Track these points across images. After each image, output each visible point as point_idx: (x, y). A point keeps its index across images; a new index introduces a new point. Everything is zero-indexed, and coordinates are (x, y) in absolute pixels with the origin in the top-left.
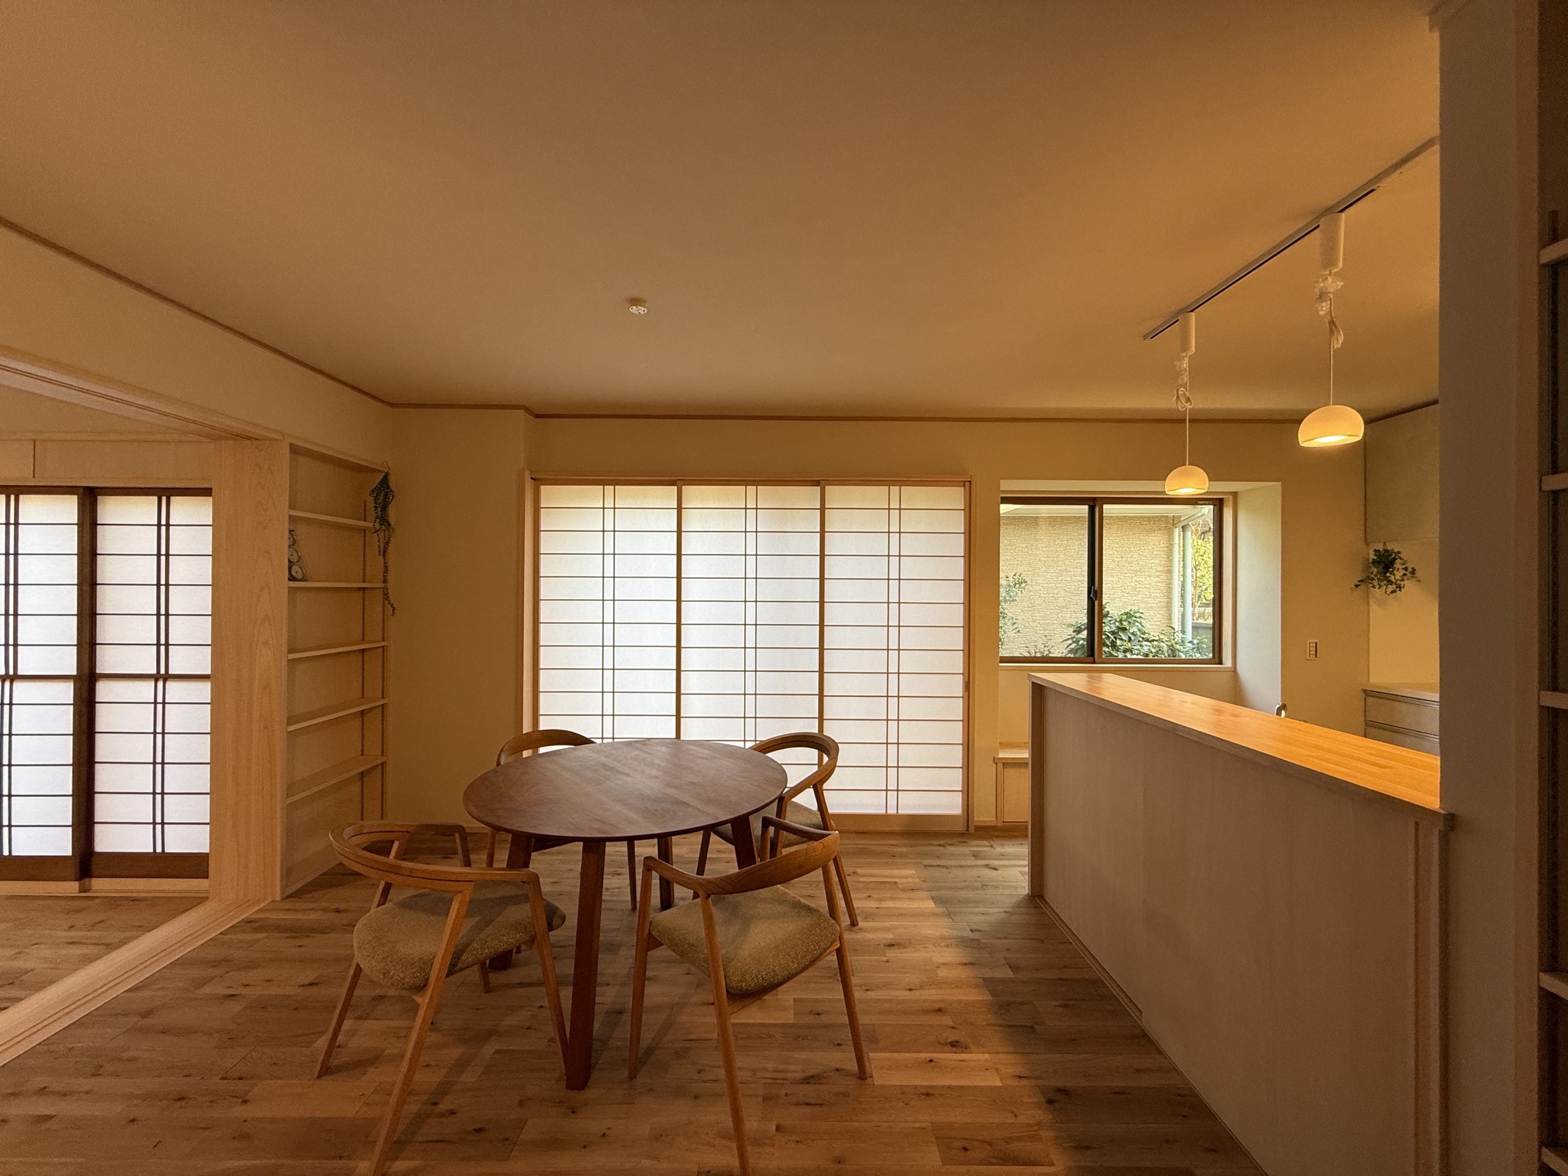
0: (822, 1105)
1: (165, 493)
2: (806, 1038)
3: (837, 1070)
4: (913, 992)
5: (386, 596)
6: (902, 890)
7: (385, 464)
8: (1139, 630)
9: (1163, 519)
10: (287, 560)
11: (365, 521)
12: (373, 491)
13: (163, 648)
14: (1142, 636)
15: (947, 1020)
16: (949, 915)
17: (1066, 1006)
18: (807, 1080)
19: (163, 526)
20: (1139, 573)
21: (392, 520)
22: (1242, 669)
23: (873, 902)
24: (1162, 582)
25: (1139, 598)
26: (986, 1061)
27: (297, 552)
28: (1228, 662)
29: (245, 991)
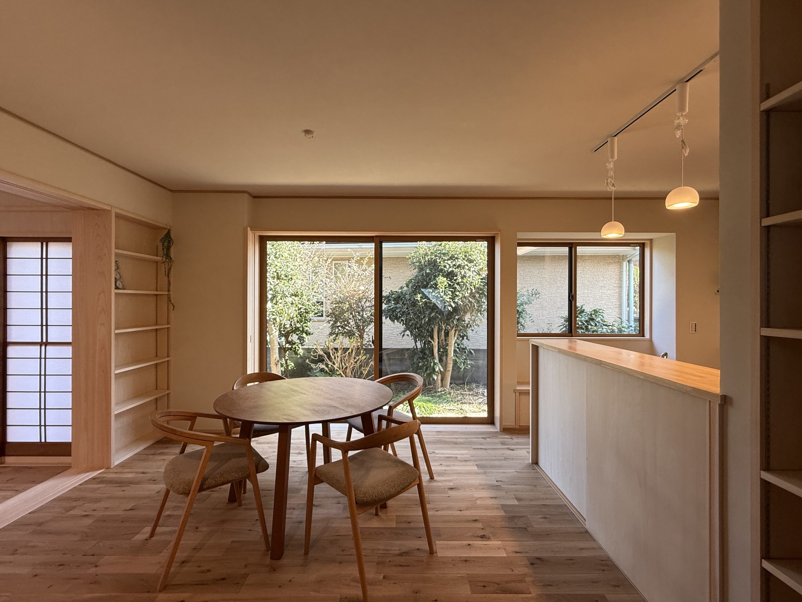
0: (408, 566)
1: (45, 240)
2: (401, 534)
3: (418, 549)
4: (462, 511)
5: (169, 300)
6: (459, 461)
7: (168, 224)
8: (601, 320)
9: (617, 257)
10: (114, 277)
11: (157, 256)
12: (162, 240)
13: (44, 327)
14: (603, 323)
15: (479, 525)
16: (485, 473)
17: (545, 518)
18: (401, 555)
19: (44, 259)
20: (603, 288)
21: (172, 256)
22: (654, 339)
23: (443, 467)
24: (617, 293)
25: (603, 302)
26: (499, 544)
27: (119, 274)
28: (647, 335)
29: (94, 513)
